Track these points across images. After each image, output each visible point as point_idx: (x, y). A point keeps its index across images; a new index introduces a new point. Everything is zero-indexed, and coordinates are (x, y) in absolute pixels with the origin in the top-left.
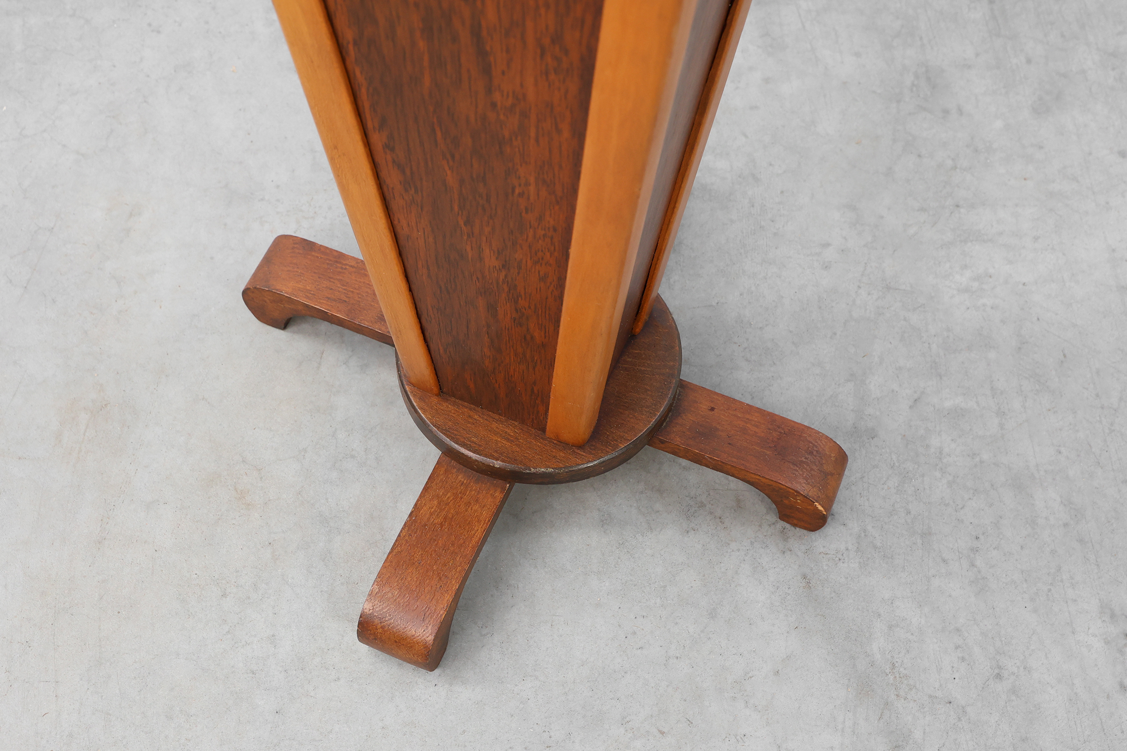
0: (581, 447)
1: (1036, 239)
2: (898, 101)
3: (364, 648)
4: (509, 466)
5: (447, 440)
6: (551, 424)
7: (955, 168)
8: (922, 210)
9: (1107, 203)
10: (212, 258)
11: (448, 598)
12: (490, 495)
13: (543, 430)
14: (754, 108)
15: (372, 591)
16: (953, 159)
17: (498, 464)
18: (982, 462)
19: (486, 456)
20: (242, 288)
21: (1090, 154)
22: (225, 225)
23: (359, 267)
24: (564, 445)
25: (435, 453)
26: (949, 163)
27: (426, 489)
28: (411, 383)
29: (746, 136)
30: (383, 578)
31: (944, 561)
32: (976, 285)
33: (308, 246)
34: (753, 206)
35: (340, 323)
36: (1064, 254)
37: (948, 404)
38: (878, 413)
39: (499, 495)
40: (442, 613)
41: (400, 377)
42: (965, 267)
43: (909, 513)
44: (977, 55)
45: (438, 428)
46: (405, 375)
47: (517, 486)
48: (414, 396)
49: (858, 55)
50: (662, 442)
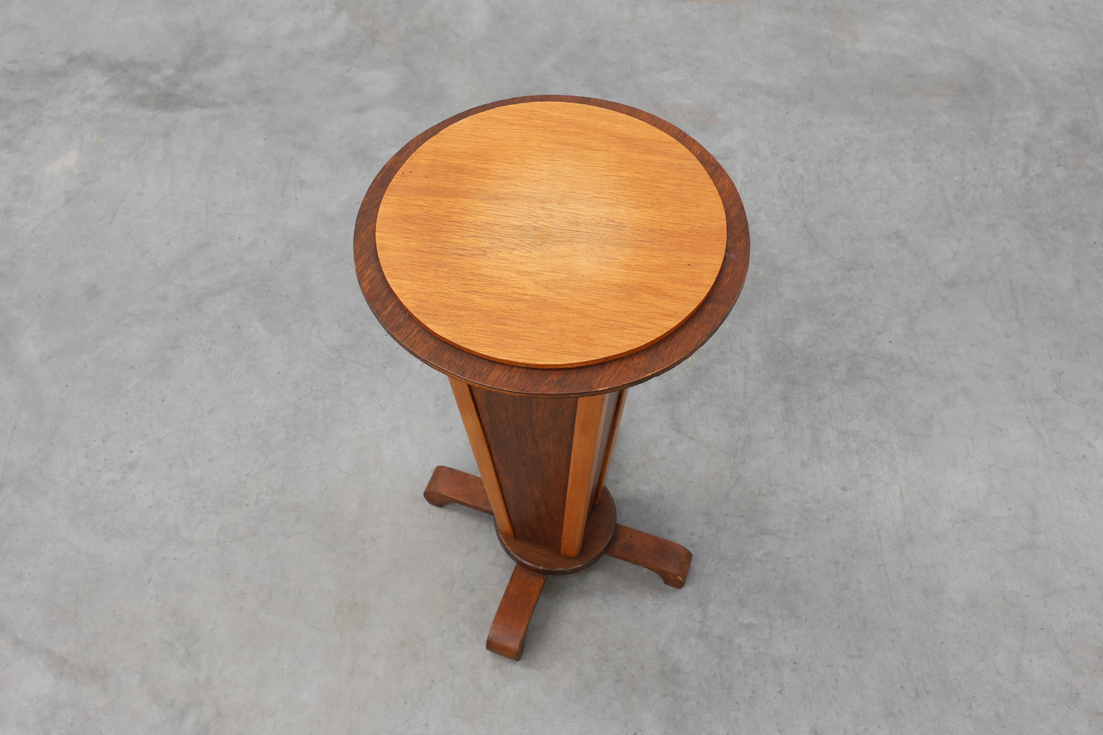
0: (576, 558)
1: (796, 534)
2: (735, 457)
3: (489, 652)
4: (546, 569)
5: (519, 558)
6: (563, 549)
7: (759, 494)
8: (742, 516)
9: (833, 515)
10: (406, 531)
11: (524, 628)
12: (538, 581)
13: (559, 551)
14: (664, 458)
15: (492, 626)
16: (759, 489)
17: (541, 568)
18: (759, 652)
19: (536, 564)
20: (424, 492)
21: (827, 488)
22: (412, 513)
23: (476, 480)
24: (568, 558)
25: (515, 564)
26: (757, 491)
27: (511, 580)
28: (501, 533)
29: (659, 473)
30: (496, 621)
31: (737, 703)
32: (764, 558)
33: (452, 471)
34: (659, 512)
35: (468, 505)
36: (809, 543)
37: (746, 621)
38: (712, 624)
39: (542, 581)
40: (522, 635)
41: (497, 531)
42: (760, 548)
43: (722, 677)
44: (776, 431)
45: (515, 553)
46: (499, 530)
47: (550, 576)
48: (504, 539)
49: (717, 430)
50: (611, 553)
